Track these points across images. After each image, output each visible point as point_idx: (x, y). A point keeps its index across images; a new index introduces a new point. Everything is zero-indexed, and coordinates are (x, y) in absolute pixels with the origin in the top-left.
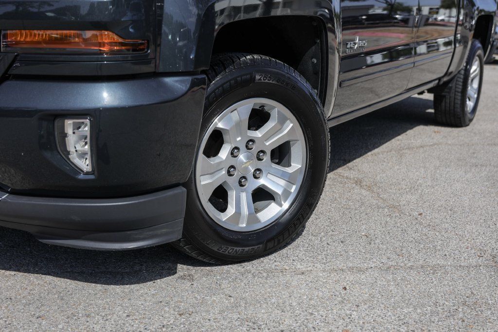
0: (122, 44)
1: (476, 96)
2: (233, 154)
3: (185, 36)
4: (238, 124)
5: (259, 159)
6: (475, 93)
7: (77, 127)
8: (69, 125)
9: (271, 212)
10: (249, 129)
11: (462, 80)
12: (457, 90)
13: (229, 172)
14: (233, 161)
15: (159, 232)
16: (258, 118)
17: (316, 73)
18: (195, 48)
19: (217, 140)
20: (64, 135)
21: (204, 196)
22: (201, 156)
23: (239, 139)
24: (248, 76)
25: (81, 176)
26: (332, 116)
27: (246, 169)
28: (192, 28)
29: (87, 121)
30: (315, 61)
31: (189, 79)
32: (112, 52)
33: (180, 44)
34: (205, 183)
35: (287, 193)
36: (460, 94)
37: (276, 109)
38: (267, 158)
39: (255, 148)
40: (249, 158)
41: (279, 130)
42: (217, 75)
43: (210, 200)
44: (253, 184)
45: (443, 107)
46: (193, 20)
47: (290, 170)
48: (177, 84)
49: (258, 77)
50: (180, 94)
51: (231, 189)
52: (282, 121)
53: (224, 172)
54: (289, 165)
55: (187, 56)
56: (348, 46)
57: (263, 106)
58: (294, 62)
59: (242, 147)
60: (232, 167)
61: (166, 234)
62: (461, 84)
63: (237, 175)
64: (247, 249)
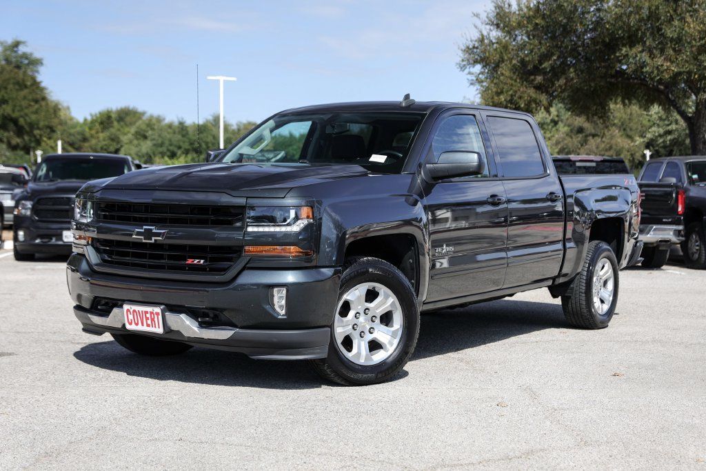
0: (301, 252)
1: (611, 298)
2: (357, 316)
3: (330, 245)
4: (359, 298)
5: (373, 322)
6: (610, 296)
7: (279, 292)
8: (275, 290)
9: (379, 357)
10: (366, 301)
11: (584, 281)
12: (581, 290)
13: (353, 328)
14: (355, 321)
15: (316, 351)
16: (371, 296)
17: (413, 269)
18: (335, 253)
19: (346, 308)
20: (273, 296)
21: (339, 340)
22: (337, 315)
23: (360, 307)
24: (365, 270)
25: (280, 317)
26: (427, 301)
27: (364, 326)
28: (334, 241)
29: (285, 289)
30: (411, 261)
31: (333, 269)
32: (296, 256)
33: (327, 250)
34: (340, 331)
35: (391, 344)
36: (584, 295)
37: (382, 289)
38: (378, 321)
39: (370, 314)
40: (366, 320)
41: (385, 303)
42: (347, 268)
43: (342, 343)
44: (369, 337)
45: (570, 308)
46: (334, 236)
47: (392, 329)
48: (328, 272)
49: (370, 270)
50: (329, 276)
51: (355, 339)
52: (387, 297)
53: (351, 327)
54: (392, 326)
55: (331, 258)
56: (437, 251)
57: (374, 288)
58: (397, 261)
59: (362, 313)
60: (355, 324)
61: (318, 353)
62: (584, 285)
63: (359, 330)
64: (365, 375)
